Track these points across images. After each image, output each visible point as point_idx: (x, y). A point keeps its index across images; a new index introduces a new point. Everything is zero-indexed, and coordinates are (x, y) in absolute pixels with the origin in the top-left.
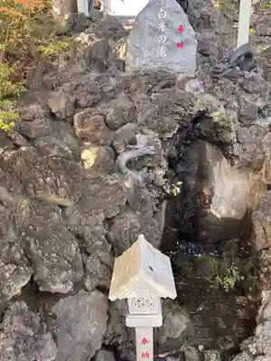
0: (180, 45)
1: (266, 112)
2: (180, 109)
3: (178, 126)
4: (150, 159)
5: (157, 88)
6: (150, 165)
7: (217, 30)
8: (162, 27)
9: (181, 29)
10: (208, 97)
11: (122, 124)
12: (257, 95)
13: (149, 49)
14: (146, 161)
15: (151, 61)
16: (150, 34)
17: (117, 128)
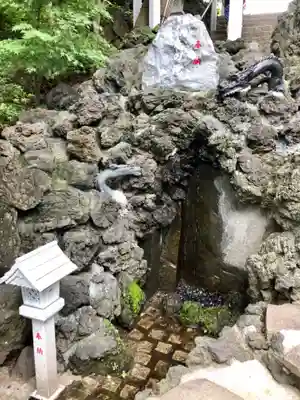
0: (198, 62)
2: (177, 130)
3: (176, 150)
4: (136, 180)
5: (160, 108)
9: (198, 45)
11: (116, 144)
12: (277, 118)
13: (165, 67)
14: (132, 181)
15: (166, 79)
16: (166, 52)
17: (110, 147)
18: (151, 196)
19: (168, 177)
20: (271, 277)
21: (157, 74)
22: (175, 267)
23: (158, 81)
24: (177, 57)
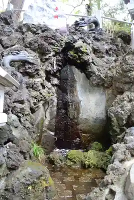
0: (56, 17)
2: (53, 41)
3: (53, 53)
4: (30, 66)
5: (39, 31)
6: (30, 71)
11: (12, 46)
14: (27, 67)
17: (8, 47)
19: (49, 68)
20: (129, 114)
22: (53, 133)
24: (44, 13)
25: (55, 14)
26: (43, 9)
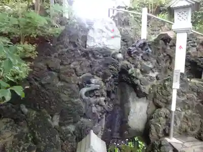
0: (113, 37)
1: (154, 70)
2: (113, 67)
3: (112, 76)
4: (97, 91)
6: (97, 94)
7: (132, 27)
8: (105, 30)
9: (113, 30)
10: (126, 62)
11: (84, 73)
12: (150, 62)
13: (98, 38)
14: (95, 92)
15: (99, 44)
16: (99, 32)
17: (81, 76)
18: (103, 99)
19: (110, 89)
21: (94, 41)
23: (95, 44)
24: (104, 34)
25: (112, 35)
26: (103, 32)
